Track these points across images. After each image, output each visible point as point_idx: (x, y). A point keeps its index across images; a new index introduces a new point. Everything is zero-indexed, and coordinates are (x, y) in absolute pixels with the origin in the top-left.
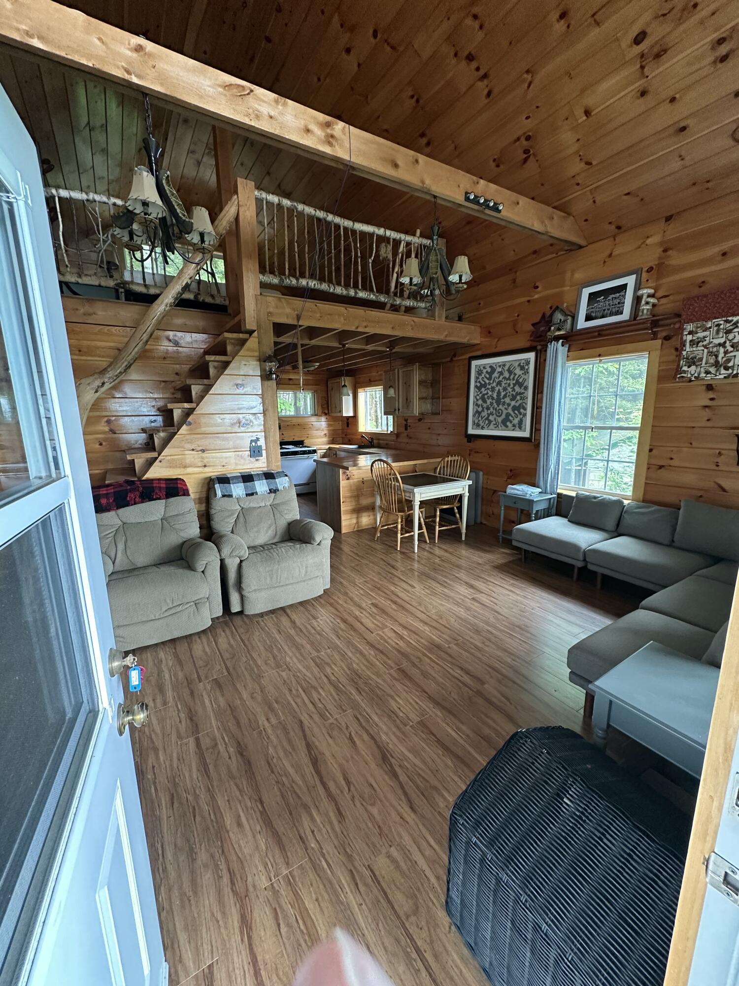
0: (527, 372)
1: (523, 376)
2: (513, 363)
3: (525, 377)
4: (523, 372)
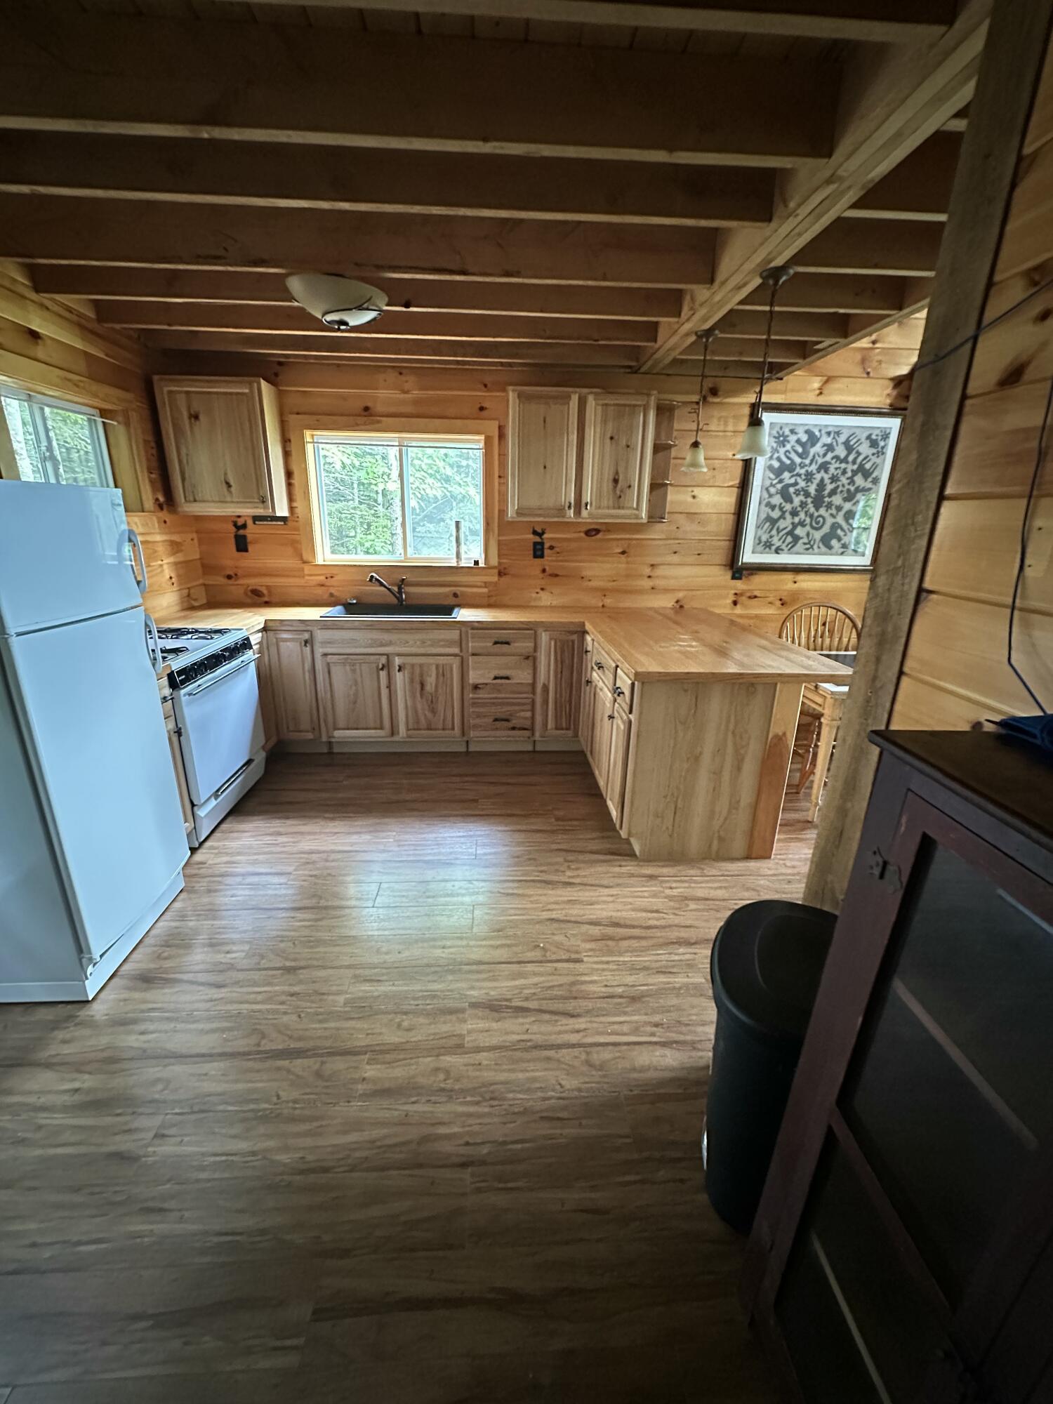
0: (881, 453)
1: (874, 459)
2: (858, 431)
3: (878, 461)
4: (875, 451)
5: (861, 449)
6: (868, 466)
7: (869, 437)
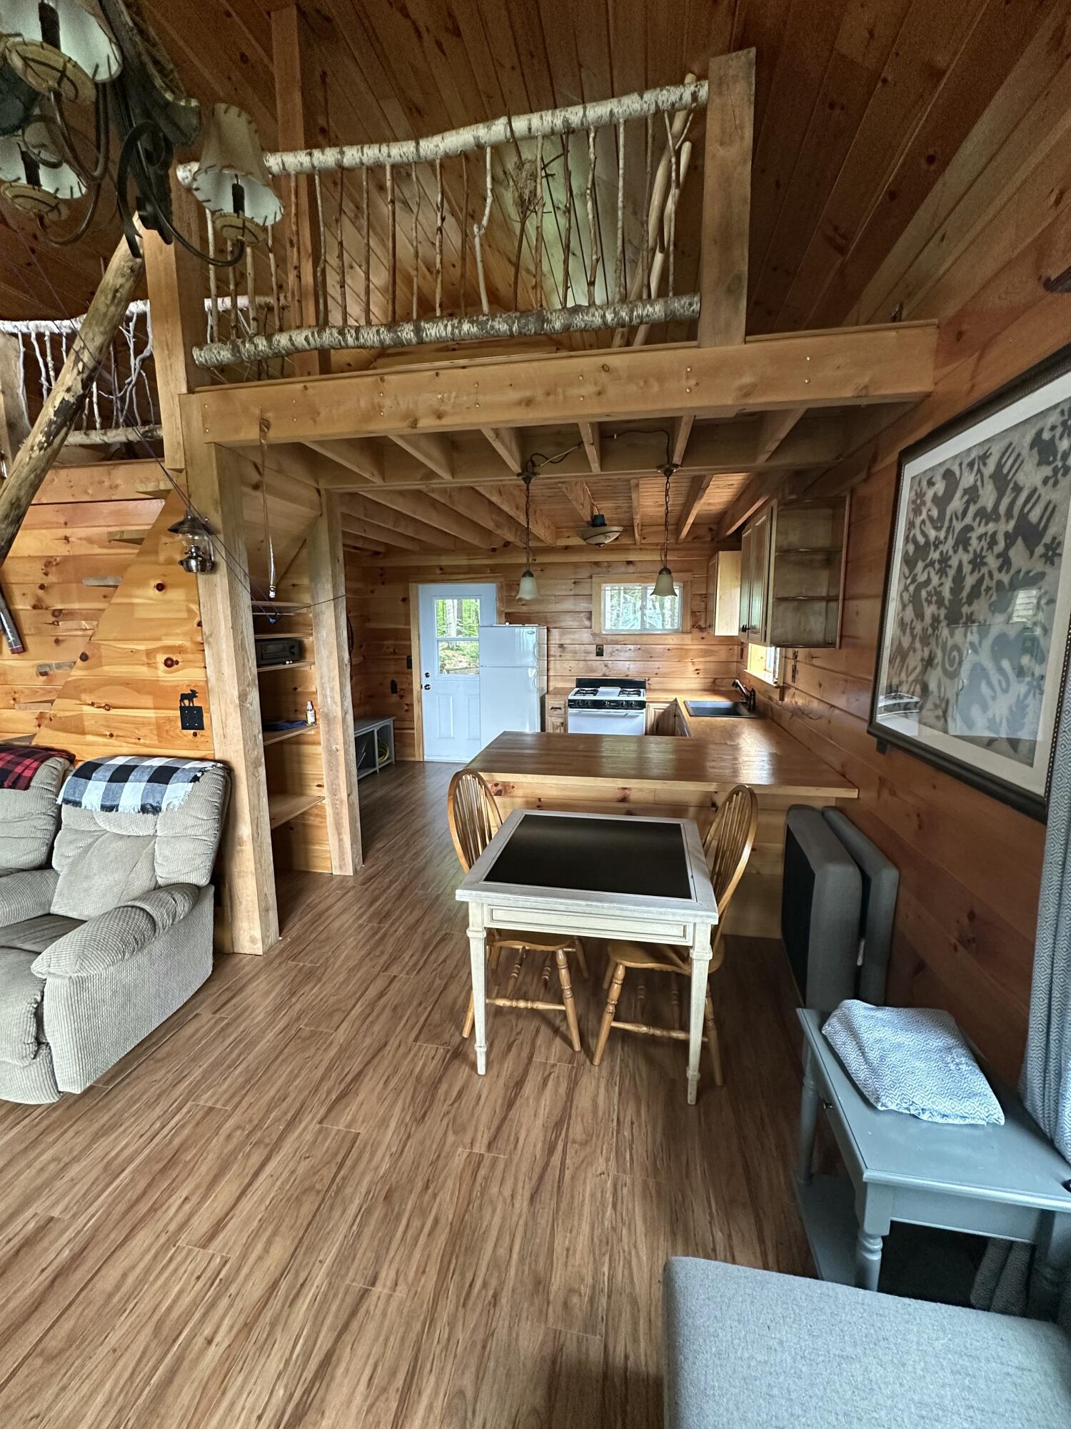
2: (1015, 437)
4: (1047, 471)
5: (1021, 478)
6: (1034, 516)
7: (1037, 441)
